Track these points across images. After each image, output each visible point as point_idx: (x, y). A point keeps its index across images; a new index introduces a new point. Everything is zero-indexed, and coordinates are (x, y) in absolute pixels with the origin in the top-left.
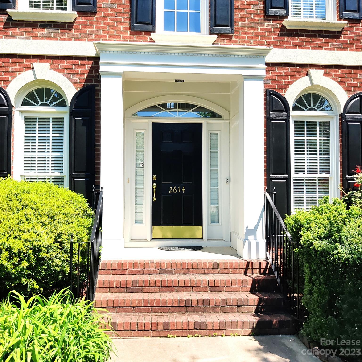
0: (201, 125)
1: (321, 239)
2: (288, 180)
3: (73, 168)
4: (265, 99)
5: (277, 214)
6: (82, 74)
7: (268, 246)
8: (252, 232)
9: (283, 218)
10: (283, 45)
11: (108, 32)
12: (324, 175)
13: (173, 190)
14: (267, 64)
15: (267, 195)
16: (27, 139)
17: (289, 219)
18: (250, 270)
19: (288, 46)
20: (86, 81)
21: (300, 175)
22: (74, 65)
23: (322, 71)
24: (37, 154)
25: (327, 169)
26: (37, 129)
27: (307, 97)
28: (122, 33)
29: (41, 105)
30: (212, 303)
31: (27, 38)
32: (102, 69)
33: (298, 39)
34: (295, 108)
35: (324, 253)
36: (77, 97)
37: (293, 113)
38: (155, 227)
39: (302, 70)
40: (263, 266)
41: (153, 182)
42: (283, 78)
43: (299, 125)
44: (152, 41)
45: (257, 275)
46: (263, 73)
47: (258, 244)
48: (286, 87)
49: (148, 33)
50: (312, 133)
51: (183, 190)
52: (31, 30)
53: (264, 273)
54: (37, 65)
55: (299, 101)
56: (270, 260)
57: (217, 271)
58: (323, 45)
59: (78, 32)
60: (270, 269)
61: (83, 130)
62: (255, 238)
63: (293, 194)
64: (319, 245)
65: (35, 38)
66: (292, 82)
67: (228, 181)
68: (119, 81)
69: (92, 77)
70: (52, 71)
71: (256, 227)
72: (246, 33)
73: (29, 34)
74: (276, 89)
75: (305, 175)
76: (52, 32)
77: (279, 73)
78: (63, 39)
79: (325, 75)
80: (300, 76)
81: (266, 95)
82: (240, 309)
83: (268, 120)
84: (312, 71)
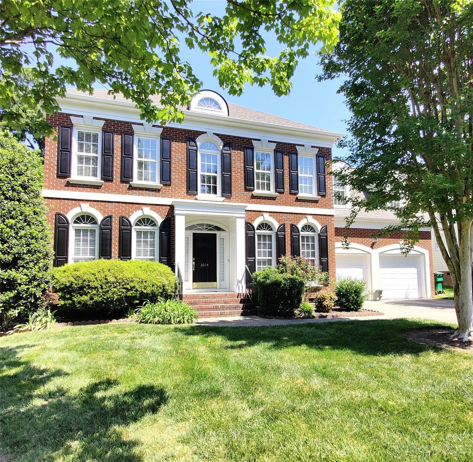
0: (216, 234)
1: (263, 279)
2: (255, 260)
3: (161, 254)
4: (245, 226)
5: (250, 273)
6: (165, 212)
7: (247, 287)
8: (240, 282)
9: (252, 274)
10: (252, 203)
11: (176, 194)
12: (270, 258)
13: (202, 265)
14: (246, 211)
15: (246, 266)
16: (137, 241)
17: (254, 274)
18: (239, 296)
19: (255, 203)
20: (167, 216)
21: (260, 258)
22: (161, 208)
23: (268, 214)
24: (142, 248)
25: (270, 255)
26: (142, 236)
27: (262, 224)
28: (183, 195)
29: (144, 226)
30: (226, 307)
31: (139, 195)
32: (176, 212)
33: (259, 200)
34: (258, 229)
35: (263, 282)
36: (163, 223)
37: (256, 231)
38: (194, 283)
39: (261, 213)
40: (245, 295)
41: (193, 261)
42: (253, 217)
43: (259, 236)
44: (196, 199)
45: (242, 298)
46: (244, 216)
47: (242, 286)
48: (254, 220)
49: (195, 195)
50: (264, 240)
51: (208, 265)
52: (141, 192)
53: (245, 297)
54: (144, 208)
55: (259, 226)
56: (247, 292)
57: (226, 297)
58: (269, 203)
59: (163, 193)
60: (248, 295)
61: (165, 238)
62: (241, 284)
63: (257, 266)
64: (262, 280)
65: (143, 195)
66: (256, 218)
67: (229, 261)
68: (183, 218)
69: (170, 214)
70: (151, 211)
71: (242, 279)
72: (237, 197)
73: (140, 193)
74: (250, 221)
75: (262, 258)
76: (151, 193)
77: (250, 215)
78: (156, 196)
79: (269, 215)
80: (259, 216)
81: (245, 224)
82: (236, 309)
83: (246, 234)
84: (265, 214)
